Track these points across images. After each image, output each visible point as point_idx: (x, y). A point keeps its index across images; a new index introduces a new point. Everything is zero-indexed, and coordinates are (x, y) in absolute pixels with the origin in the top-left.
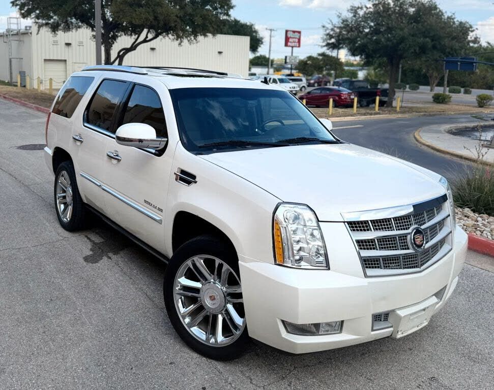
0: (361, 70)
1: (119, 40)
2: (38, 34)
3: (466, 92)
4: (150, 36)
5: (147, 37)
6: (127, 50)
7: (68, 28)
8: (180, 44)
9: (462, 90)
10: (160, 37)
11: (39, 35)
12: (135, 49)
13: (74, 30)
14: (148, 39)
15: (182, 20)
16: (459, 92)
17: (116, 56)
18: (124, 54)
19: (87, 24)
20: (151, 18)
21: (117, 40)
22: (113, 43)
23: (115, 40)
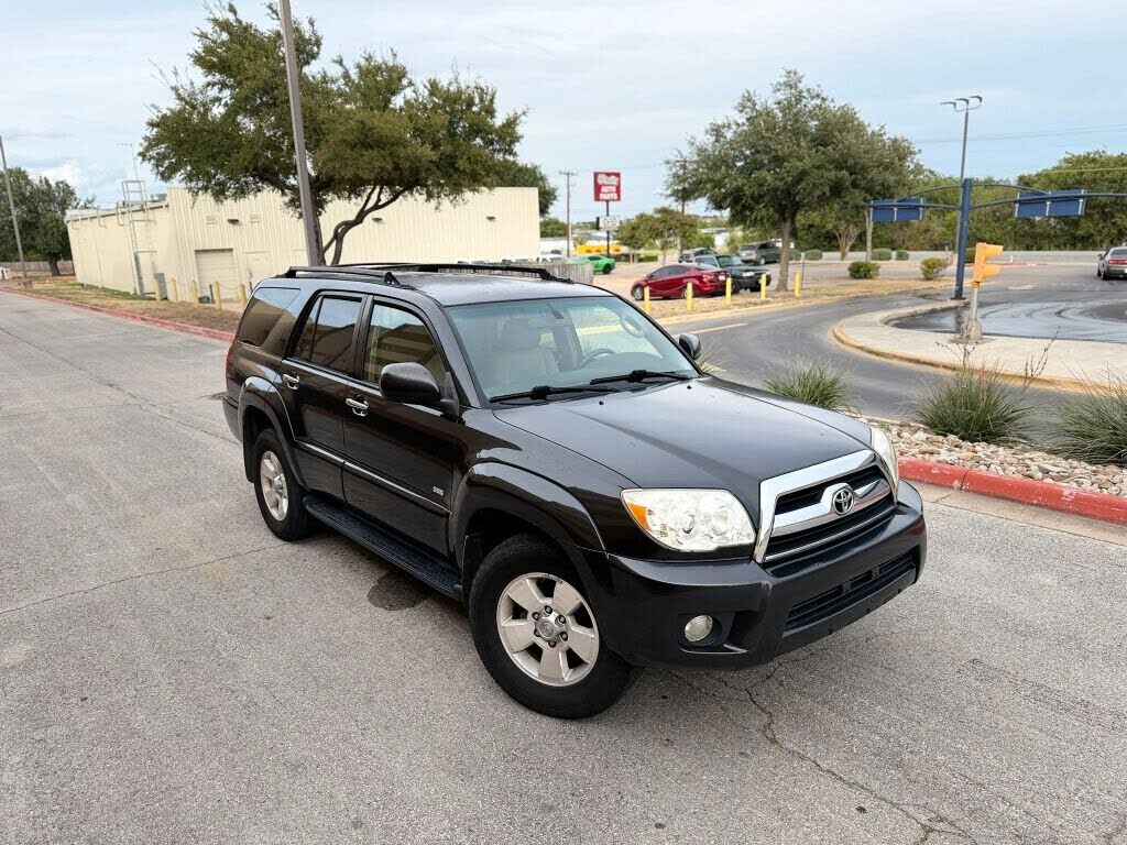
0: (719, 232)
1: (329, 207)
2: (192, 208)
3: (901, 257)
4: (384, 199)
5: (379, 200)
6: (348, 225)
7: (242, 192)
8: (437, 208)
9: (894, 254)
10: (401, 198)
11: (195, 208)
12: (361, 222)
13: (251, 197)
14: (380, 204)
15: (437, 167)
16: (889, 258)
17: (332, 235)
18: (345, 231)
19: (272, 184)
20: (389, 167)
21: (326, 209)
22: (320, 214)
23: (323, 208)
